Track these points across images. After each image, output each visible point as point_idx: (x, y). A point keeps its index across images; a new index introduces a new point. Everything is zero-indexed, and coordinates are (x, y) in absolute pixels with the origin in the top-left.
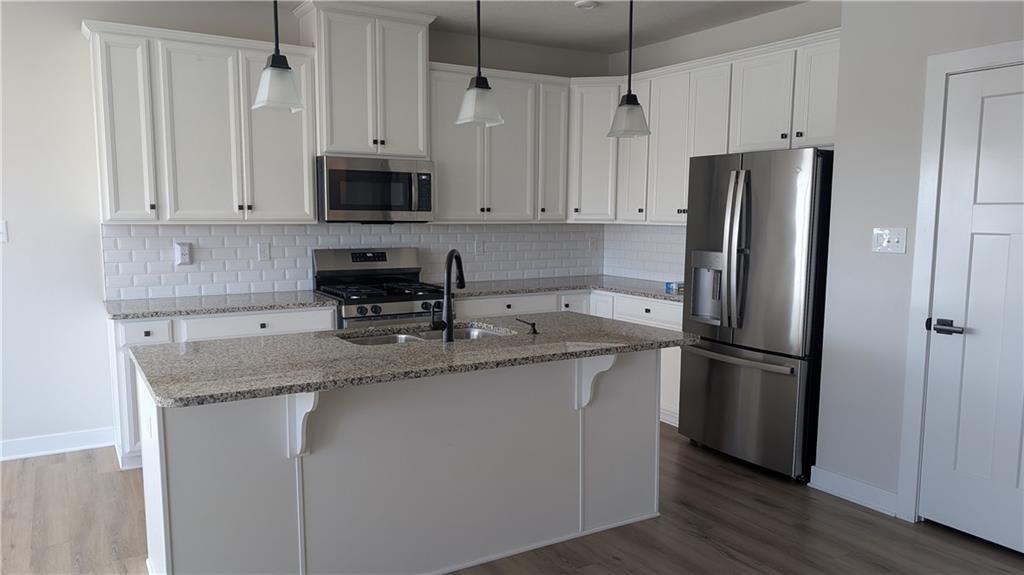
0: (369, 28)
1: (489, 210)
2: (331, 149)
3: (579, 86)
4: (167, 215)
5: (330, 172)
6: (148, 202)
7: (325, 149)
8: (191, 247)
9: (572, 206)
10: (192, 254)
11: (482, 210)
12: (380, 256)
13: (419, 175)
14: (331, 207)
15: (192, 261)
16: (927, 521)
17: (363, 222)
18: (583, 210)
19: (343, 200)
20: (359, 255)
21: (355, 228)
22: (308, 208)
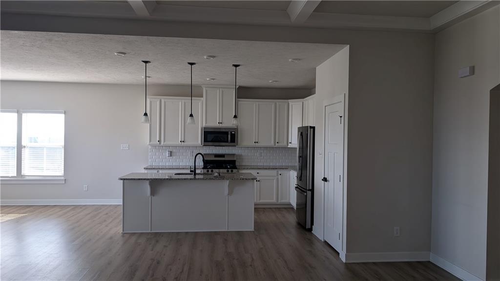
0: (218, 91)
1: (257, 142)
2: (206, 125)
3: (292, 102)
4: (162, 143)
5: (204, 132)
6: (158, 140)
7: (204, 125)
8: (171, 152)
9: (290, 141)
10: (171, 154)
11: (255, 142)
12: (223, 156)
13: (231, 132)
14: (204, 141)
15: (171, 156)
16: (325, 242)
17: (215, 146)
18: (293, 143)
19: (208, 140)
20: (217, 156)
21: (211, 147)
22: (200, 142)
